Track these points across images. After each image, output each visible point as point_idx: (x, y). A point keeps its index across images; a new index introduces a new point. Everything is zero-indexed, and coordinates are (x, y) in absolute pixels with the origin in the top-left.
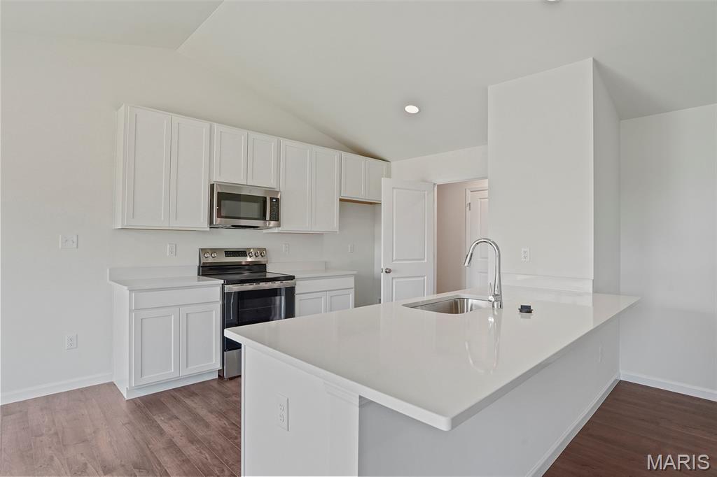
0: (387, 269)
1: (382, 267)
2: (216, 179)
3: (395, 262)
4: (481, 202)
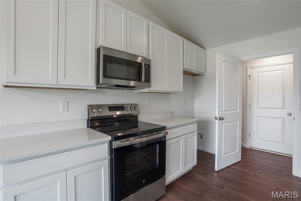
0: (220, 117)
1: (217, 116)
2: (101, 43)
3: (223, 113)
4: (258, 74)
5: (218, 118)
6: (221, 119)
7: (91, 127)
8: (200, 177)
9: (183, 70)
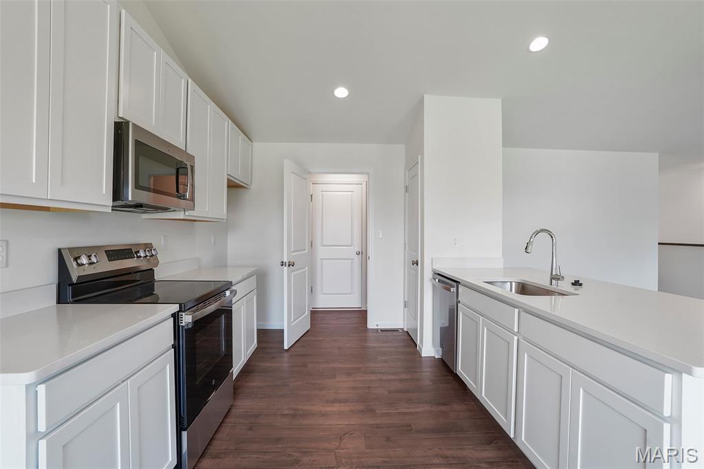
0: (289, 262)
1: (285, 260)
3: (293, 254)
4: (322, 195)
5: (287, 264)
6: (291, 264)
7: (74, 301)
8: (268, 365)
9: (228, 179)
